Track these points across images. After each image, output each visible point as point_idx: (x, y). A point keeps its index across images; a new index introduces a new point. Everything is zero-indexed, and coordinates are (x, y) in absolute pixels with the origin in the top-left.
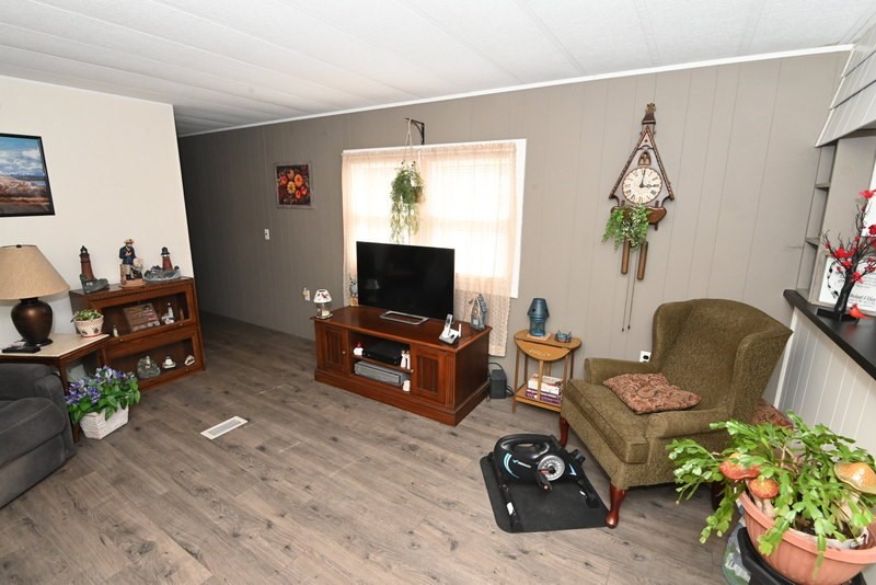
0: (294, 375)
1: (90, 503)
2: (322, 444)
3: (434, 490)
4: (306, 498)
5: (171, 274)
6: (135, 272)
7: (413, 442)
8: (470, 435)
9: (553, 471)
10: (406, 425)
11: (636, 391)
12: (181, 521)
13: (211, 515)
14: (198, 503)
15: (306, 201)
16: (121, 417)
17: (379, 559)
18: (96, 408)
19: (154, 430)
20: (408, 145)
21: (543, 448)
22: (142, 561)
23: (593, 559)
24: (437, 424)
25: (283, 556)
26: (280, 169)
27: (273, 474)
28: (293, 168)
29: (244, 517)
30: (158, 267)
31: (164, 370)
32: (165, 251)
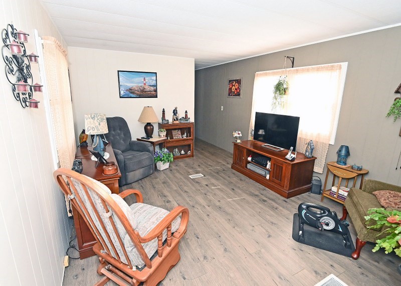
0: (224, 165)
1: (156, 186)
2: (228, 189)
3: (268, 217)
4: (218, 204)
5: (187, 120)
6: (177, 118)
7: (265, 199)
8: (293, 203)
9: (327, 225)
10: (264, 192)
11: (388, 198)
12: (179, 198)
13: (188, 199)
14: (184, 195)
15: (239, 95)
16: (167, 165)
17: (238, 229)
18: (161, 160)
19: (175, 171)
20: (284, 68)
21: (324, 213)
22: (167, 204)
23: (335, 265)
24: (279, 196)
25: (206, 217)
26: (230, 81)
27: (208, 194)
28: (235, 80)
29: (197, 203)
30: (183, 118)
31: (181, 154)
32: (186, 112)
